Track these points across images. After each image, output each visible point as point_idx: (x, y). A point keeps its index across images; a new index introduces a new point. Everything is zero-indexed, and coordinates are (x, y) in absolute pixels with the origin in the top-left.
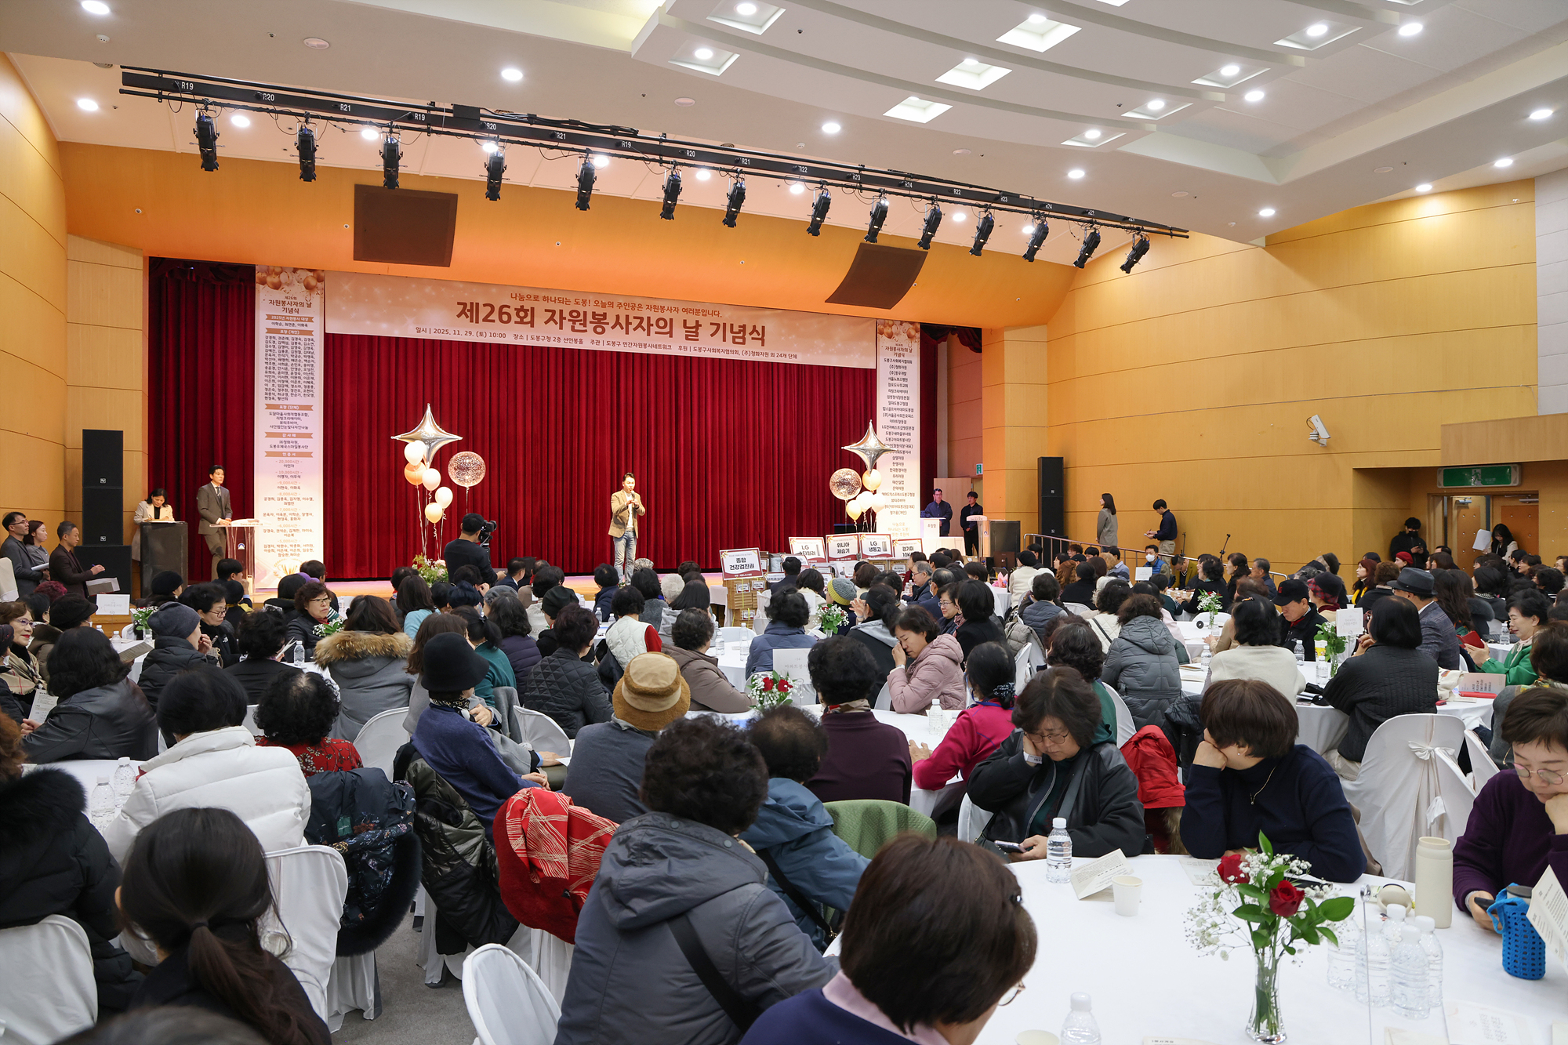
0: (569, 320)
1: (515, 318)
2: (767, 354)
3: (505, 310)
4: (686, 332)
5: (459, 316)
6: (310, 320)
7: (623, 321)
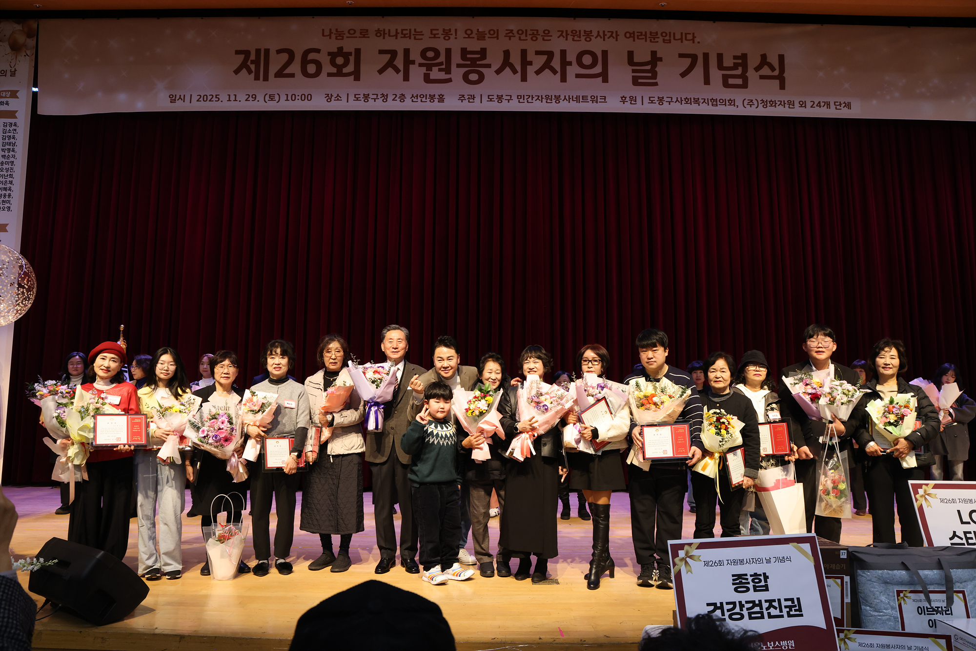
0: (421, 65)
1: (328, 68)
2: (791, 104)
3: (311, 56)
5: (237, 72)
6: (14, 94)
7: (516, 60)
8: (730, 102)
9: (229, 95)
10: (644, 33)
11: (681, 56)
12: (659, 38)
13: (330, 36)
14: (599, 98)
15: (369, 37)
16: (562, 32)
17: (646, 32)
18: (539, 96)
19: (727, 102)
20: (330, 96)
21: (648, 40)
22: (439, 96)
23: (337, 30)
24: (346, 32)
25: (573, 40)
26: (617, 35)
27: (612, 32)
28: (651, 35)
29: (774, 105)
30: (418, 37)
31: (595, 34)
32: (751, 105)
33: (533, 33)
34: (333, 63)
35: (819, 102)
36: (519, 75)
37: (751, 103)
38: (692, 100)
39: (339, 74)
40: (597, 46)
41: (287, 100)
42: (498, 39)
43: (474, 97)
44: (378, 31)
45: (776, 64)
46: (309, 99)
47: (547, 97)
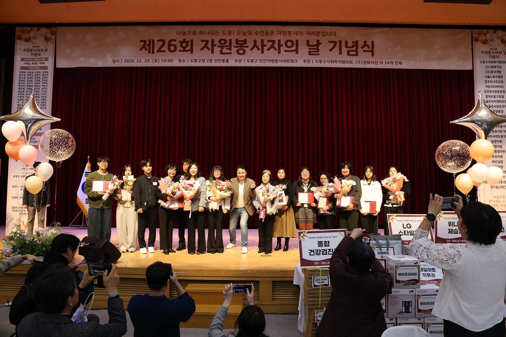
0: (219, 46)
1: (179, 48)
2: (376, 63)
3: (172, 43)
4: (309, 49)
5: (141, 50)
7: (259, 44)
8: (350, 62)
9: (138, 60)
10: (314, 32)
11: (330, 42)
12: (320, 34)
13: (180, 34)
14: (294, 60)
15: (196, 34)
16: (279, 32)
17: (315, 32)
18: (269, 60)
19: (349, 62)
20: (180, 60)
21: (316, 35)
22: (226, 60)
23: (183, 31)
24: (187, 32)
25: (284, 35)
26: (302, 33)
27: (300, 32)
28: (317, 33)
29: (369, 63)
30: (217, 34)
31: (293, 32)
32: (359, 63)
33: (266, 32)
34: (181, 46)
35: (389, 62)
36: (260, 51)
37: (359, 62)
38: (334, 61)
39: (184, 50)
40: (294, 38)
41: (162, 62)
42: (251, 35)
43: (241, 60)
44: (200, 32)
45: (370, 45)
46: (172, 61)
47: (272, 60)
